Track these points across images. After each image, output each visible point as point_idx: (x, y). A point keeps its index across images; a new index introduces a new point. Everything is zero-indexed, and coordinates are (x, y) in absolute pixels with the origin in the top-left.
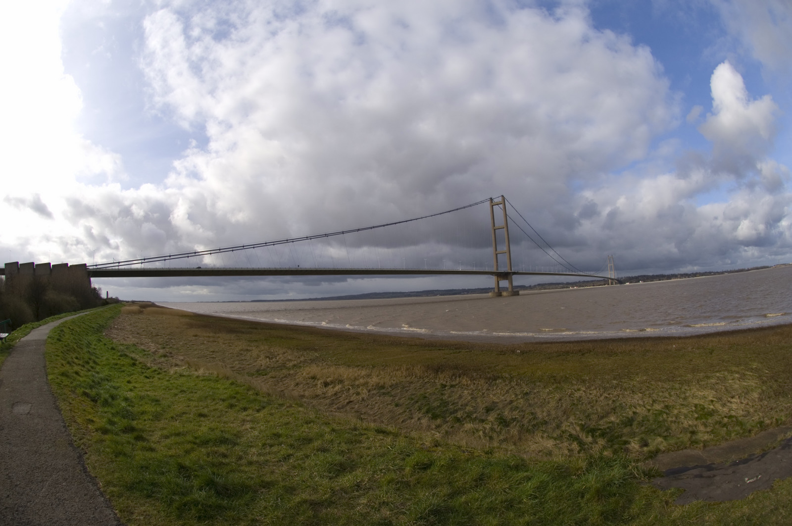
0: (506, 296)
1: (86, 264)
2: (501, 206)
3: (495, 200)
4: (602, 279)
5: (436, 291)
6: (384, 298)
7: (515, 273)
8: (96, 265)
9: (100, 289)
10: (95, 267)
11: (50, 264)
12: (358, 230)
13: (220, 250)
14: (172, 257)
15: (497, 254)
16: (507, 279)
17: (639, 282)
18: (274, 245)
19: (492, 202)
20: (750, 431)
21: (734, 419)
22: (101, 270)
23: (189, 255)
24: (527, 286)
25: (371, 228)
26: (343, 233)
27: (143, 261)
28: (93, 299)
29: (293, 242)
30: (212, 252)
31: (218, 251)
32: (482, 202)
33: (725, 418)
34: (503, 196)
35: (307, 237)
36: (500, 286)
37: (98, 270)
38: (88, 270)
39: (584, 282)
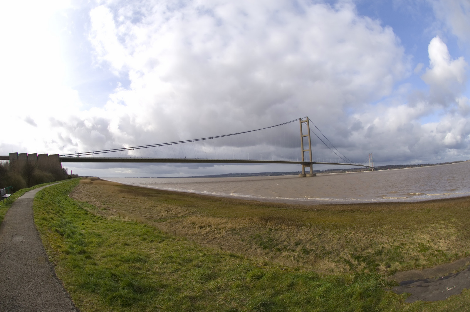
0: (309, 177)
1: (58, 154)
2: (306, 123)
3: (303, 120)
4: (365, 167)
5: (267, 173)
6: (236, 177)
7: (314, 163)
8: (65, 155)
9: (67, 169)
10: (64, 156)
11: (37, 154)
12: (222, 136)
13: (139, 147)
14: (110, 151)
15: (303, 152)
16: (309, 167)
17: (387, 169)
18: (171, 144)
19: (301, 121)
20: (450, 259)
21: (441, 252)
22: (68, 158)
23: (121, 150)
24: (321, 171)
25: (229, 135)
26: (212, 138)
27: (93, 153)
28: (62, 175)
29: (183, 143)
30: (134, 148)
31: (138, 148)
32: (295, 120)
33: (436, 252)
34: (307, 117)
35: (191, 140)
36: (305, 171)
37: (66, 158)
38: (60, 158)
39: (355, 169)
